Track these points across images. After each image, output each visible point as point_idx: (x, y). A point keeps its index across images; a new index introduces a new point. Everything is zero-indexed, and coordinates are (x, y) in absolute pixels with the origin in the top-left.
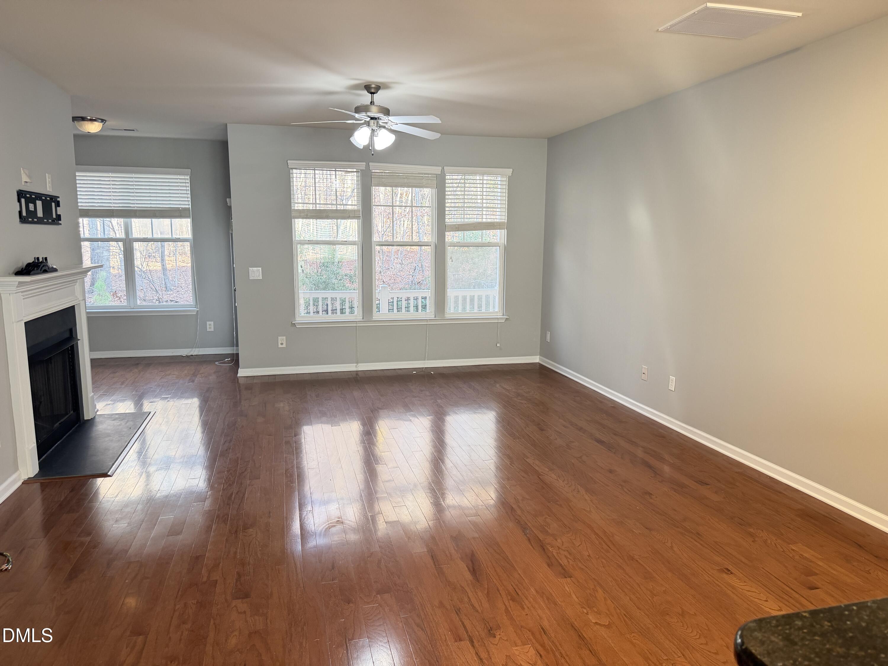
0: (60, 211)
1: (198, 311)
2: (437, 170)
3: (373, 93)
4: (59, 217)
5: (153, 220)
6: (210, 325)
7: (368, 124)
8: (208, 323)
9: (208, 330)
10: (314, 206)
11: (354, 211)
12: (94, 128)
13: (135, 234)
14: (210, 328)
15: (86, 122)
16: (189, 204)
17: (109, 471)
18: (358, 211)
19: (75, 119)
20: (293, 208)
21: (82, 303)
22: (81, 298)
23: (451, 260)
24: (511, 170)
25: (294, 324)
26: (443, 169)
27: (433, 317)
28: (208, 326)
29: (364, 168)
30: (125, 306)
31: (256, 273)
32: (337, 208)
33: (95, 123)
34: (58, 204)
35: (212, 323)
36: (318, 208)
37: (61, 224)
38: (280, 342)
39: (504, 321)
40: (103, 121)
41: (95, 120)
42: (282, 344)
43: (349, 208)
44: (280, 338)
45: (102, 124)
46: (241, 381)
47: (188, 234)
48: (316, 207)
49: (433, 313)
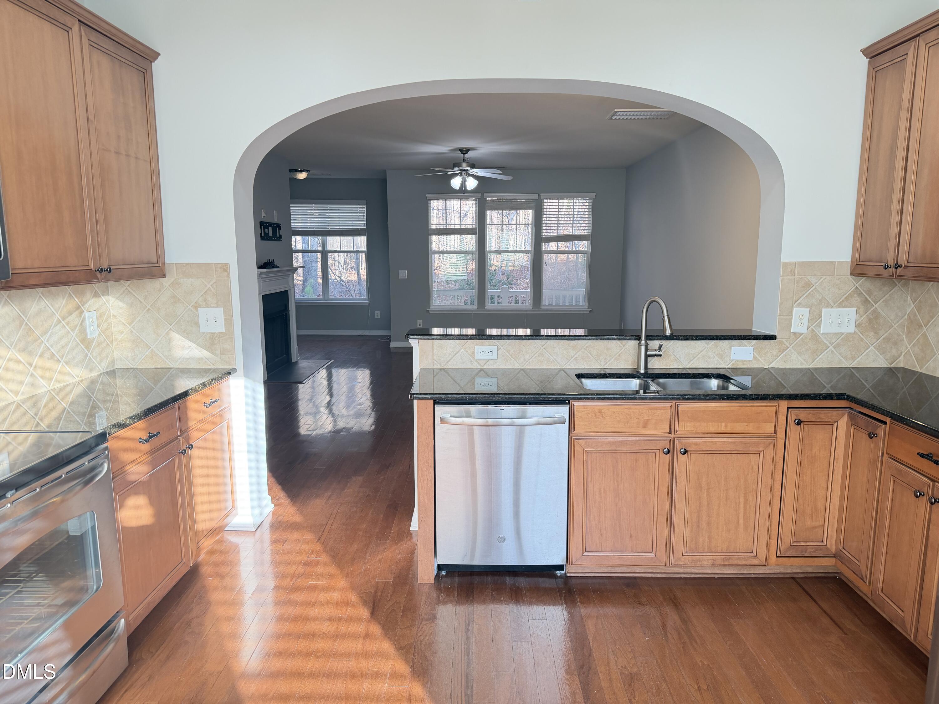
0: (281, 232)
1: (369, 303)
2: (535, 196)
3: (465, 154)
4: (280, 236)
5: (341, 237)
6: (377, 313)
7: (461, 174)
8: (376, 312)
9: (376, 317)
10: (445, 225)
11: (473, 229)
12: (302, 176)
13: (329, 248)
14: (377, 316)
15: (298, 173)
16: (365, 226)
17: (303, 381)
18: (476, 228)
19: (290, 171)
20: (429, 228)
21: (292, 289)
22: (292, 286)
23: (545, 265)
24: (595, 194)
25: (428, 311)
26: (539, 195)
27: (531, 308)
28: (376, 315)
29: (480, 197)
30: (321, 299)
31: (403, 274)
32: (461, 227)
33: (304, 173)
34: (280, 229)
35: (379, 312)
36: (447, 228)
37: (281, 241)
38: (418, 324)
39: (588, 313)
40: (307, 171)
41: (303, 171)
42: (420, 325)
43: (470, 226)
44: (418, 321)
45: (307, 173)
46: (392, 350)
47: (364, 247)
48: (446, 227)
49: (532, 305)
